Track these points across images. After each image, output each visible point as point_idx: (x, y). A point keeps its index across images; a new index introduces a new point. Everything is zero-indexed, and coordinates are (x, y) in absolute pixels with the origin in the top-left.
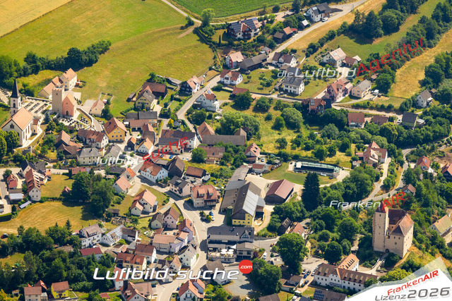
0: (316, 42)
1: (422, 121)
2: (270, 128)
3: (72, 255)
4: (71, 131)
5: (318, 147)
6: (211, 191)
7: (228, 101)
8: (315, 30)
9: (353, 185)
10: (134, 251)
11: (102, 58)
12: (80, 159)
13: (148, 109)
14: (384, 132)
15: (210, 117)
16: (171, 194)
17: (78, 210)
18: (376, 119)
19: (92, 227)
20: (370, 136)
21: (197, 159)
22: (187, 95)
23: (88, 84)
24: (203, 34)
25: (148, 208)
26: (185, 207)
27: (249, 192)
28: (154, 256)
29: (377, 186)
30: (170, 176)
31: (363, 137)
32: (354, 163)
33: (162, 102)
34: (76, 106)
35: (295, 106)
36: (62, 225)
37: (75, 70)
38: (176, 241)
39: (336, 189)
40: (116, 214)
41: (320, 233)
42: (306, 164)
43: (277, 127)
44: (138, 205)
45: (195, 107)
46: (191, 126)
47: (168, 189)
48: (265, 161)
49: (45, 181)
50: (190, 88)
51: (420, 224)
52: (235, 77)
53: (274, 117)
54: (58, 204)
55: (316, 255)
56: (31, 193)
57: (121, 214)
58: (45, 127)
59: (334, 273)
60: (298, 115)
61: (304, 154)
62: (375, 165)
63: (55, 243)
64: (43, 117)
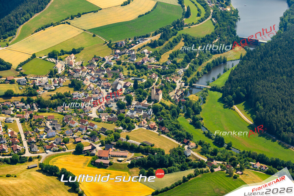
0: (140, 47)
1: (167, 68)
2: (126, 70)
3: (70, 99)
4: (72, 69)
5: (138, 74)
6: (108, 84)
7: (115, 63)
8: (140, 45)
9: (147, 83)
10: (87, 99)
11: (81, 51)
12: (74, 76)
13: (93, 64)
14: (157, 71)
15: (110, 66)
16: (98, 85)
17: (73, 89)
18: (155, 67)
19: (76, 92)
20: (153, 72)
21: (106, 76)
22: (104, 61)
23: (77, 58)
24: (109, 46)
25: (91, 88)
26: (102, 88)
27: (119, 84)
28: (92, 100)
29: (154, 84)
30: (98, 80)
31: (151, 72)
32: (148, 78)
33: (97, 63)
34: (74, 63)
35: (133, 64)
36: (68, 92)
37: (74, 54)
38: (98, 96)
39: (142, 84)
40: (83, 90)
41: (137, 95)
42: (135, 78)
43: (128, 69)
44: (89, 87)
45: (106, 64)
46: (105, 69)
47: (97, 84)
48: (124, 77)
49: (64, 81)
50: (105, 59)
51: (164, 93)
52: (117, 56)
53: (127, 67)
54: (67, 87)
55: (136, 100)
56: (60, 84)
57: (84, 90)
58: (65, 68)
59: (140, 104)
60: (134, 66)
61: (135, 76)
62: (154, 79)
63: (66, 97)
64: (65, 66)
